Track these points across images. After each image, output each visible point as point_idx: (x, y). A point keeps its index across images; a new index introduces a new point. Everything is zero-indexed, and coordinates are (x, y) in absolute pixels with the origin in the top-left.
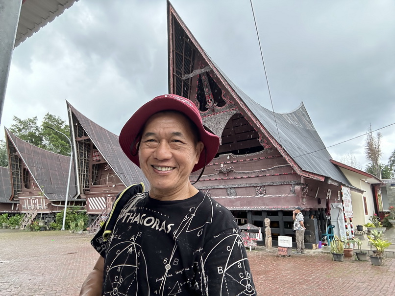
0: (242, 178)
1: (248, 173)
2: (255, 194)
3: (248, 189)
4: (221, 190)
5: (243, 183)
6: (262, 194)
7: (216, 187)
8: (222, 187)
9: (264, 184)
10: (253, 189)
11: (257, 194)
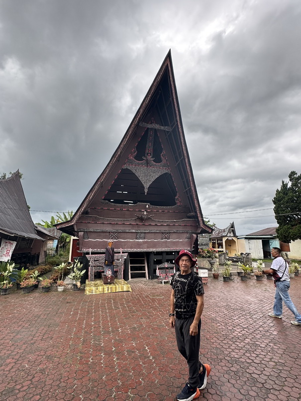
1: (163, 221)
4: (131, 234)
9: (171, 231)
10: (160, 235)
11: (162, 239)
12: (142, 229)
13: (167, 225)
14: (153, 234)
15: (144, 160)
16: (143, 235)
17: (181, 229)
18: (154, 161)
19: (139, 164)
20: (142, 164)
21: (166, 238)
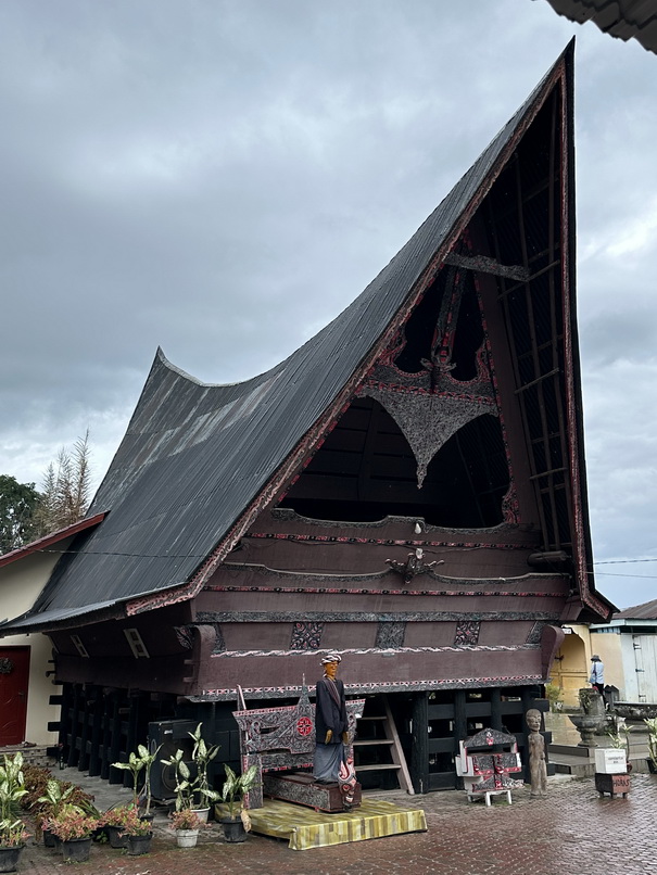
2: (453, 641)
3: (440, 627)
4: (362, 629)
6: (469, 642)
10: (451, 630)
11: (456, 643)
12: (396, 608)
13: (477, 595)
14: (430, 626)
15: (423, 368)
16: (397, 630)
17: (515, 608)
18: (454, 373)
19: (406, 385)
20: (415, 382)
21: (466, 642)
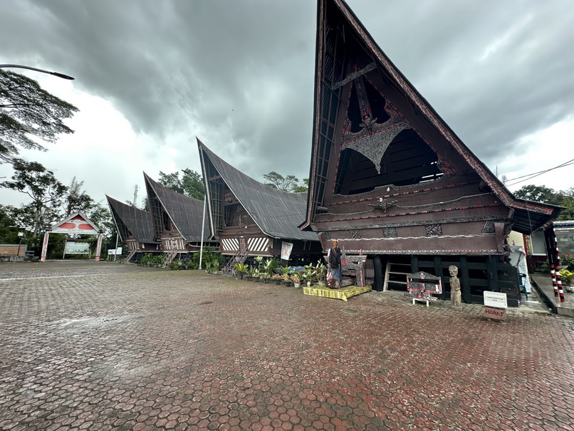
0: (408, 214)
1: (418, 208)
2: (425, 234)
3: (415, 228)
4: (374, 231)
5: (409, 221)
6: (435, 234)
7: (369, 227)
8: (377, 226)
9: (441, 222)
10: (422, 229)
11: (427, 235)
12: (387, 222)
14: (409, 228)
15: (362, 128)
18: (378, 122)
19: (358, 137)
20: (362, 134)
